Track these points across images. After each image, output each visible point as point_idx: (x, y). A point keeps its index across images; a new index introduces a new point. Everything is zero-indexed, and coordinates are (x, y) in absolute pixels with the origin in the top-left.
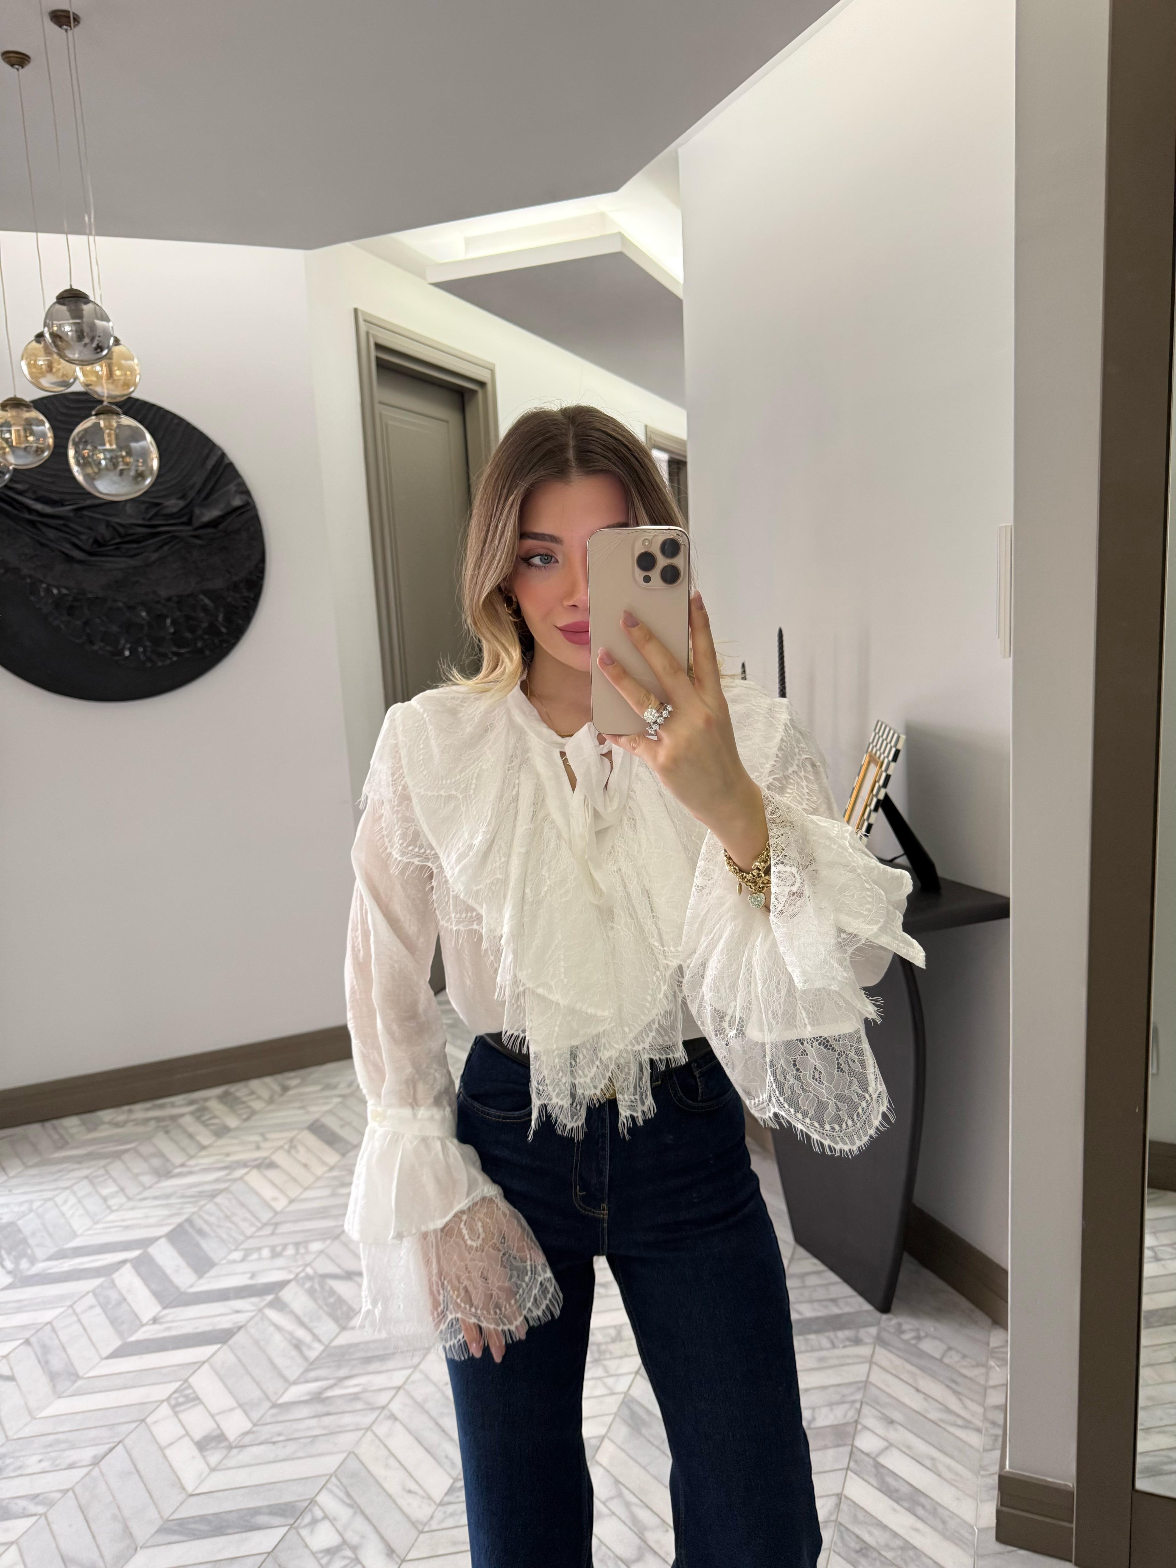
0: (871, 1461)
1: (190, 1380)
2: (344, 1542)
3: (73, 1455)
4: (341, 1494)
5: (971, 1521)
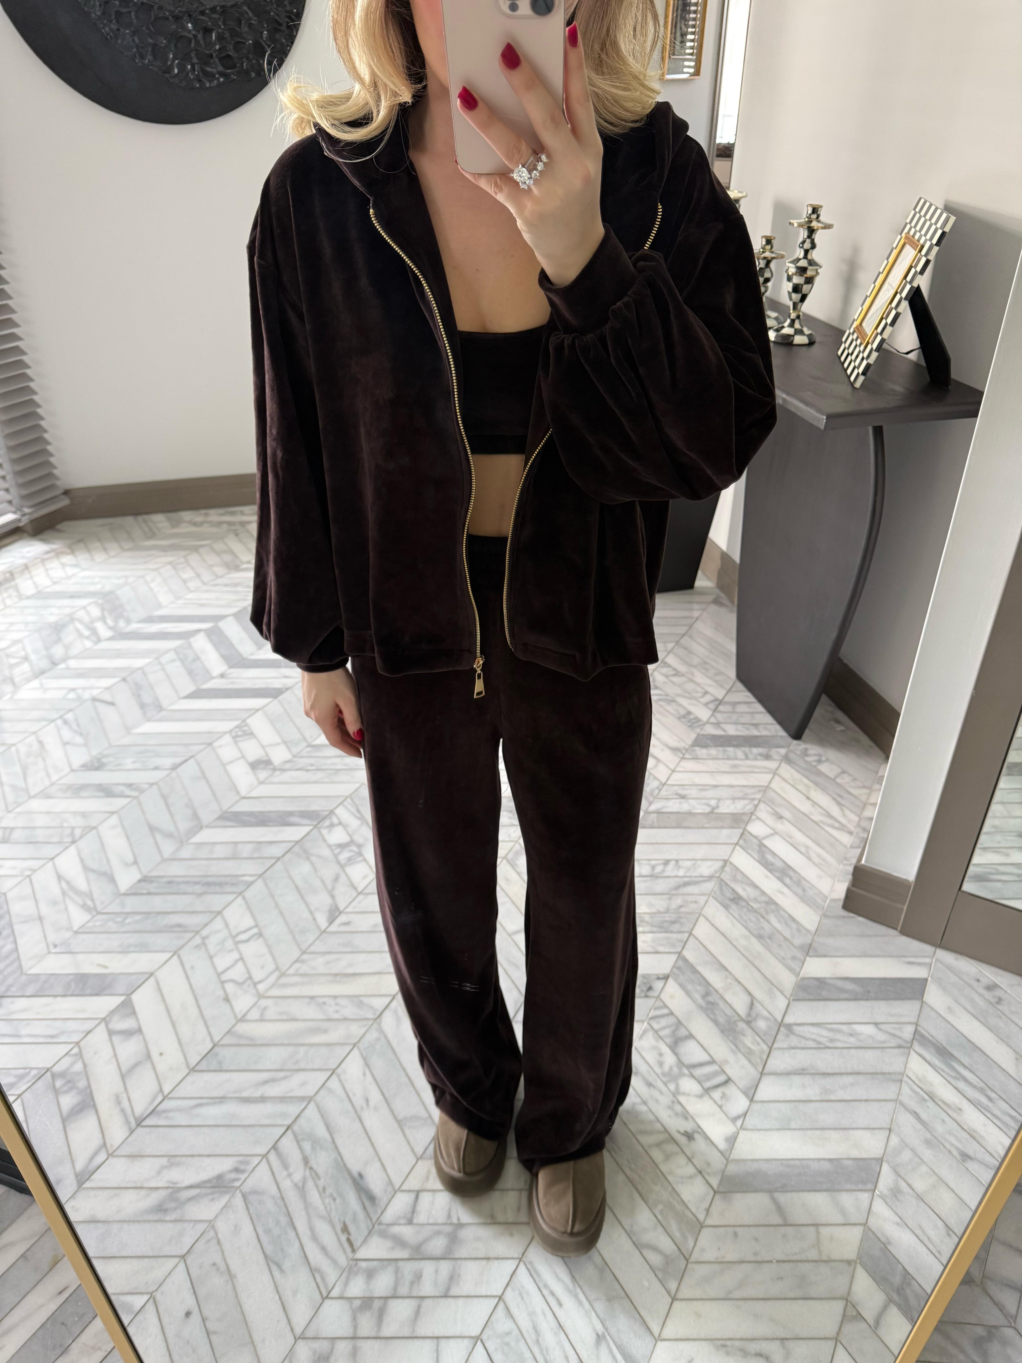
0: (757, 842)
1: (247, 721)
2: (352, 842)
3: (157, 762)
4: (354, 810)
5: (826, 893)
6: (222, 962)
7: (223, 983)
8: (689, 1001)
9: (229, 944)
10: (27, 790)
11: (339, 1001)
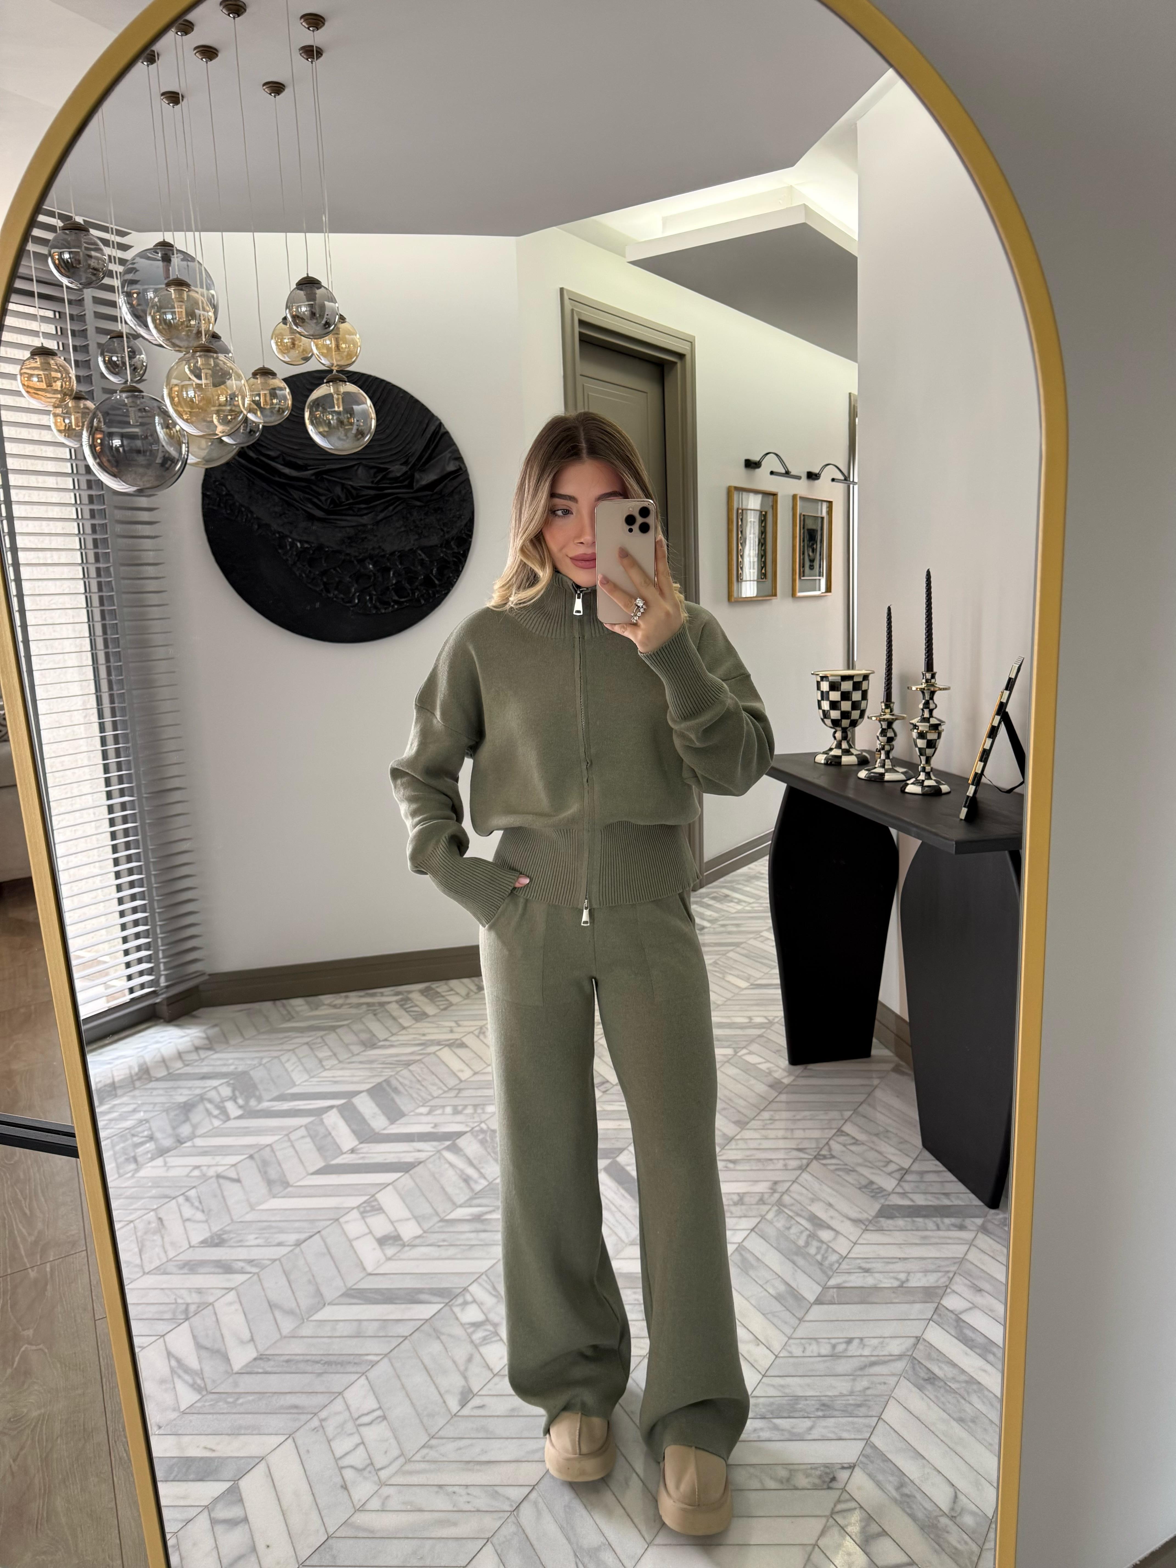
0: (954, 1317)
1: (377, 1196)
2: (487, 1320)
3: (282, 1237)
4: (489, 1287)
6: (342, 1446)
7: (341, 1468)
8: (880, 1492)
9: (350, 1427)
10: (142, 1266)
11: (471, 1490)
